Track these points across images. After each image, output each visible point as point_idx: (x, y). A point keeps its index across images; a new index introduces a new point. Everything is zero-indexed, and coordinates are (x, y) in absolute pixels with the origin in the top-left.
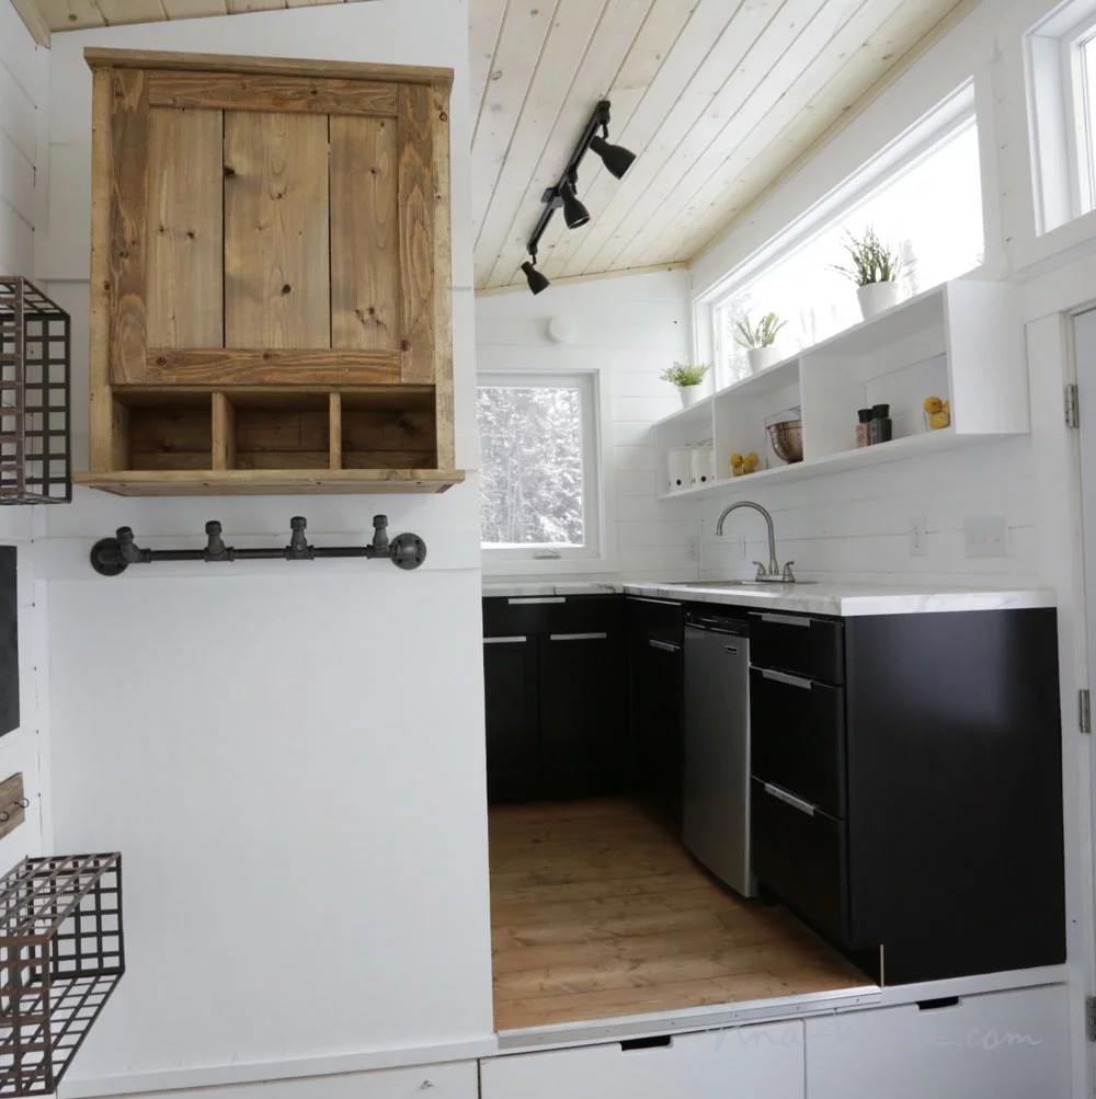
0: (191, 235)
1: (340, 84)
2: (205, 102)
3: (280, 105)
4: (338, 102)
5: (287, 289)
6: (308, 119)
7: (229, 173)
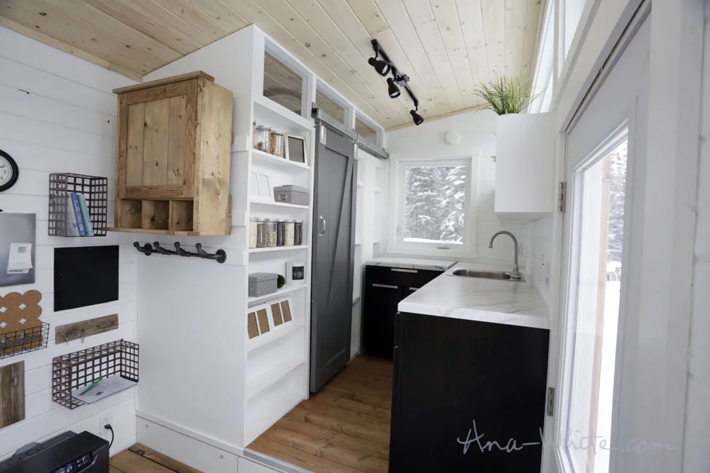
0: (136, 147)
1: (171, 85)
2: (140, 101)
3: (156, 98)
4: (171, 93)
5: (157, 164)
6: (164, 100)
7: (145, 124)
